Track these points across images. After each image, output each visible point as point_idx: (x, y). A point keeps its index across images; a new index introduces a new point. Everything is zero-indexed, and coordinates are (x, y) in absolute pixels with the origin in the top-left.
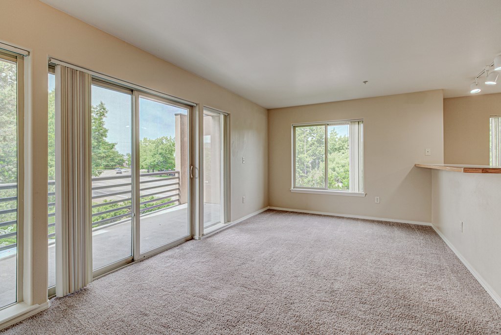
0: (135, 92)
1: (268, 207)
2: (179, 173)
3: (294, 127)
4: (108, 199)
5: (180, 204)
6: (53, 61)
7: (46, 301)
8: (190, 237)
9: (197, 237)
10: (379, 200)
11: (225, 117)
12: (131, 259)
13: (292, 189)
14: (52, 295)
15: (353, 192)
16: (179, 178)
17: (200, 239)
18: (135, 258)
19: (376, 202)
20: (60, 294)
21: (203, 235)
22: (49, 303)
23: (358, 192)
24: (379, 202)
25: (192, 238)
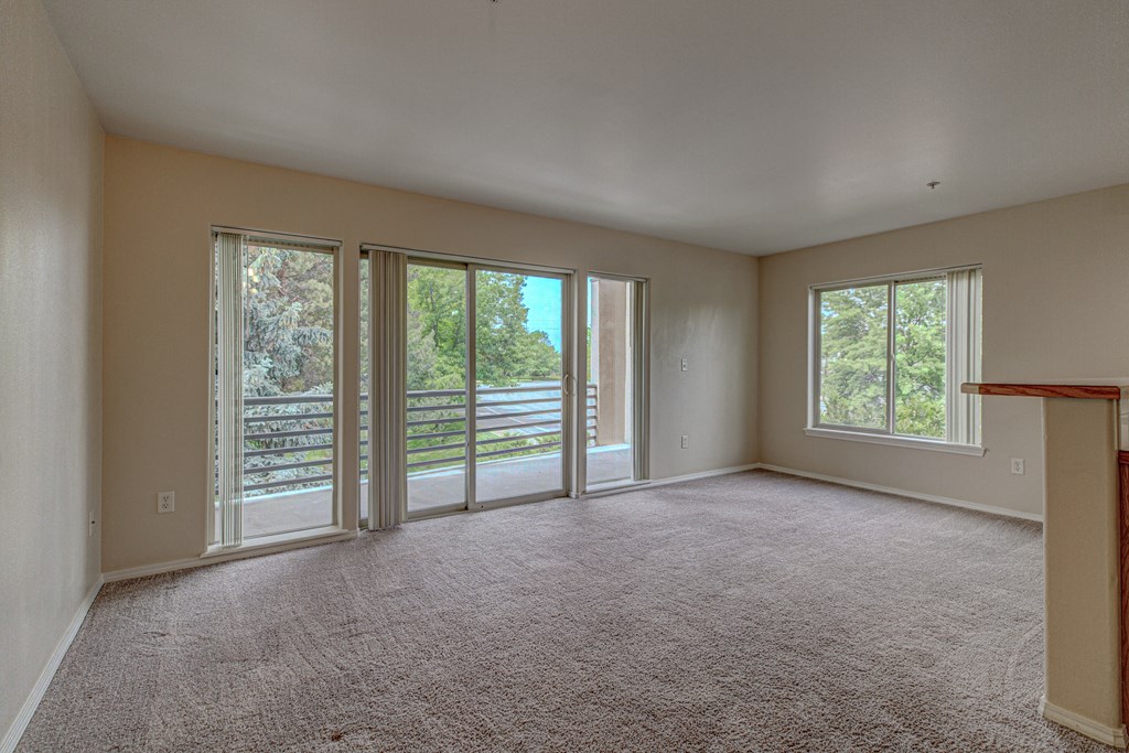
0: (470, 267)
1: (759, 465)
2: (596, 388)
3: (817, 293)
4: (512, 432)
5: (597, 445)
6: (365, 247)
7: (355, 528)
8: (564, 493)
9: (573, 494)
10: (1021, 467)
11: (638, 286)
12: (464, 507)
13: (810, 426)
14: (363, 525)
15: (953, 443)
16: (595, 397)
17: (577, 497)
18: (470, 507)
19: (1013, 471)
20: (371, 528)
21: (584, 492)
22: (359, 533)
23: (965, 444)
24: (1021, 472)
25: (568, 496)
